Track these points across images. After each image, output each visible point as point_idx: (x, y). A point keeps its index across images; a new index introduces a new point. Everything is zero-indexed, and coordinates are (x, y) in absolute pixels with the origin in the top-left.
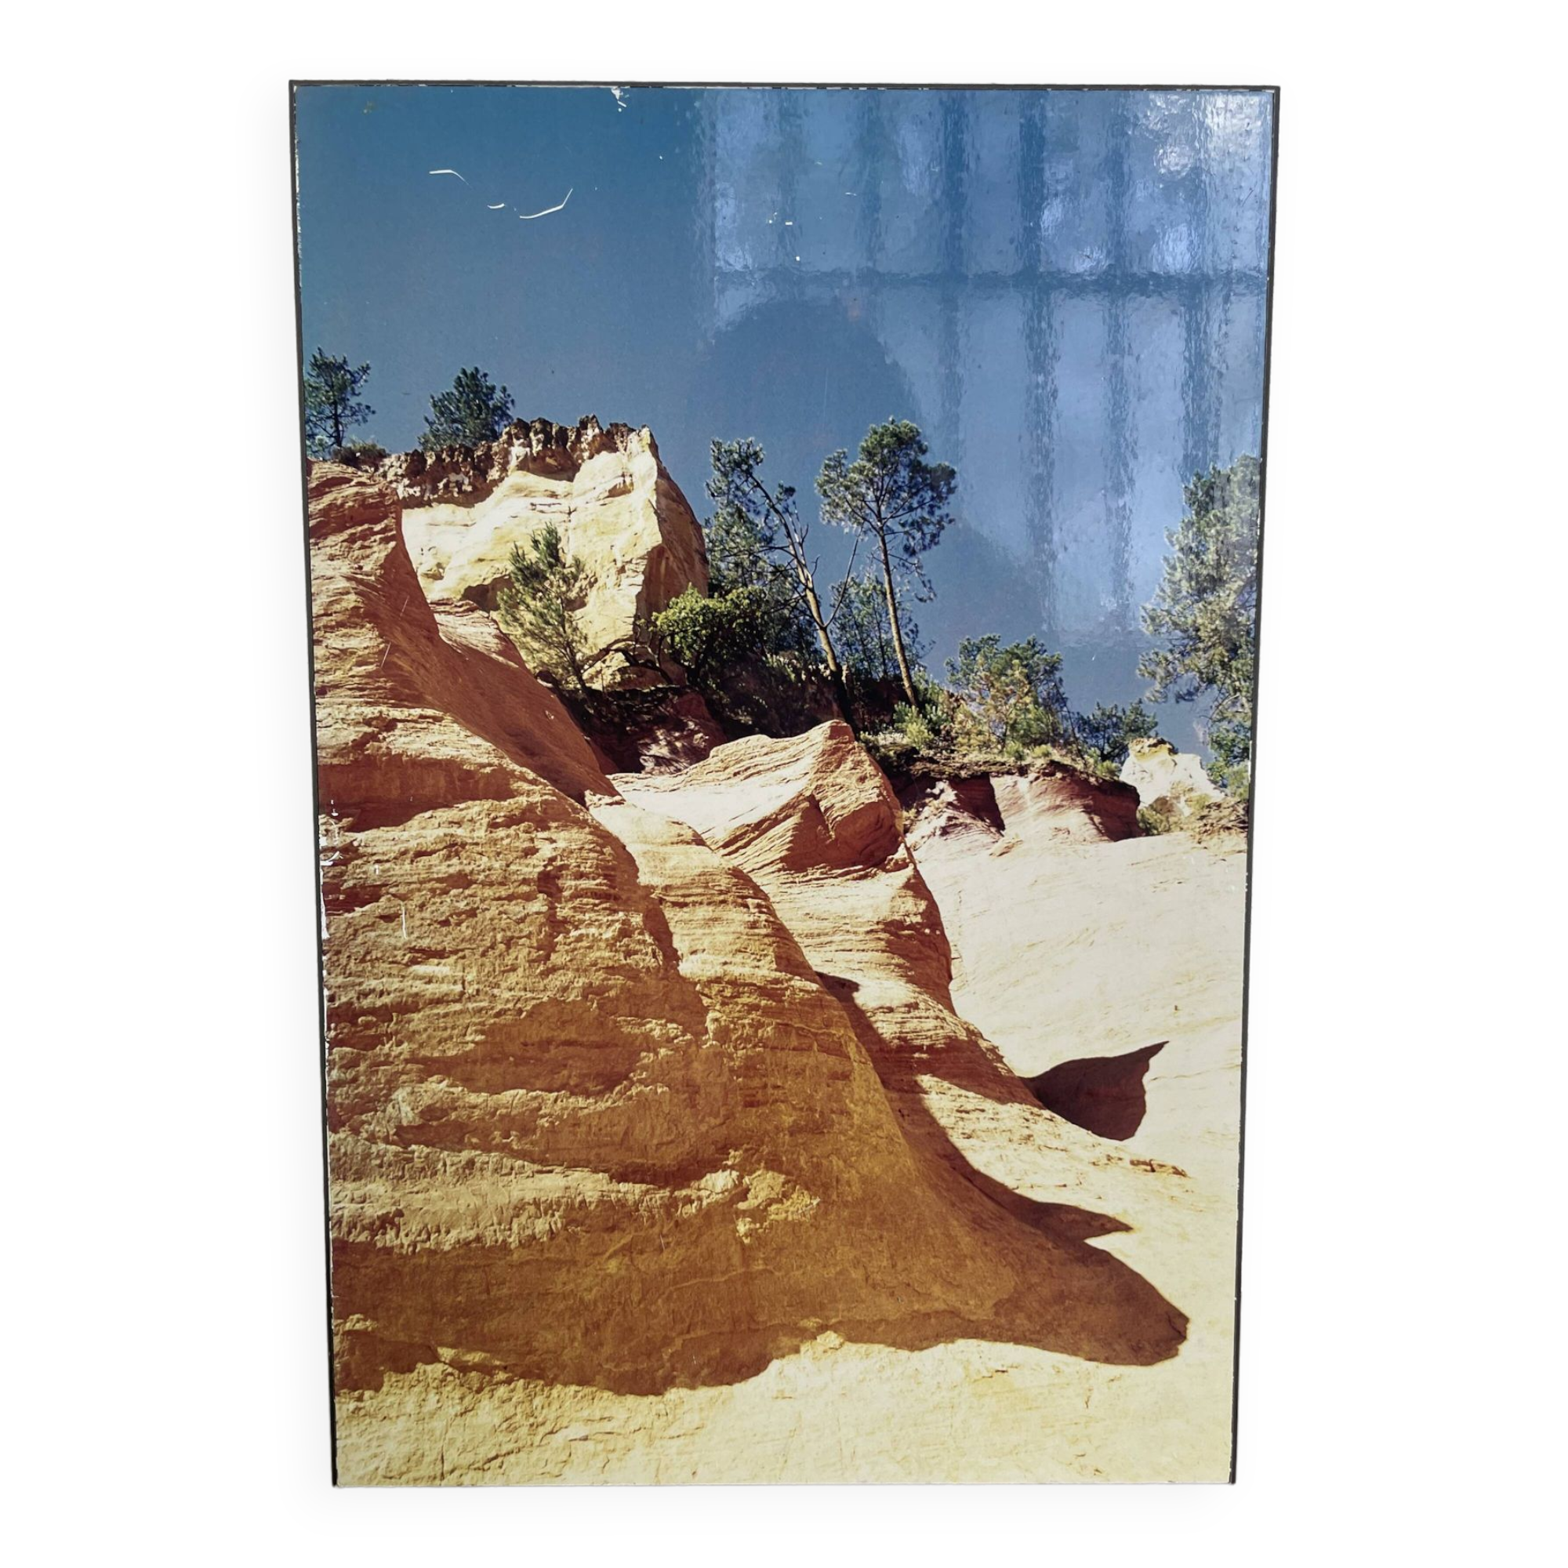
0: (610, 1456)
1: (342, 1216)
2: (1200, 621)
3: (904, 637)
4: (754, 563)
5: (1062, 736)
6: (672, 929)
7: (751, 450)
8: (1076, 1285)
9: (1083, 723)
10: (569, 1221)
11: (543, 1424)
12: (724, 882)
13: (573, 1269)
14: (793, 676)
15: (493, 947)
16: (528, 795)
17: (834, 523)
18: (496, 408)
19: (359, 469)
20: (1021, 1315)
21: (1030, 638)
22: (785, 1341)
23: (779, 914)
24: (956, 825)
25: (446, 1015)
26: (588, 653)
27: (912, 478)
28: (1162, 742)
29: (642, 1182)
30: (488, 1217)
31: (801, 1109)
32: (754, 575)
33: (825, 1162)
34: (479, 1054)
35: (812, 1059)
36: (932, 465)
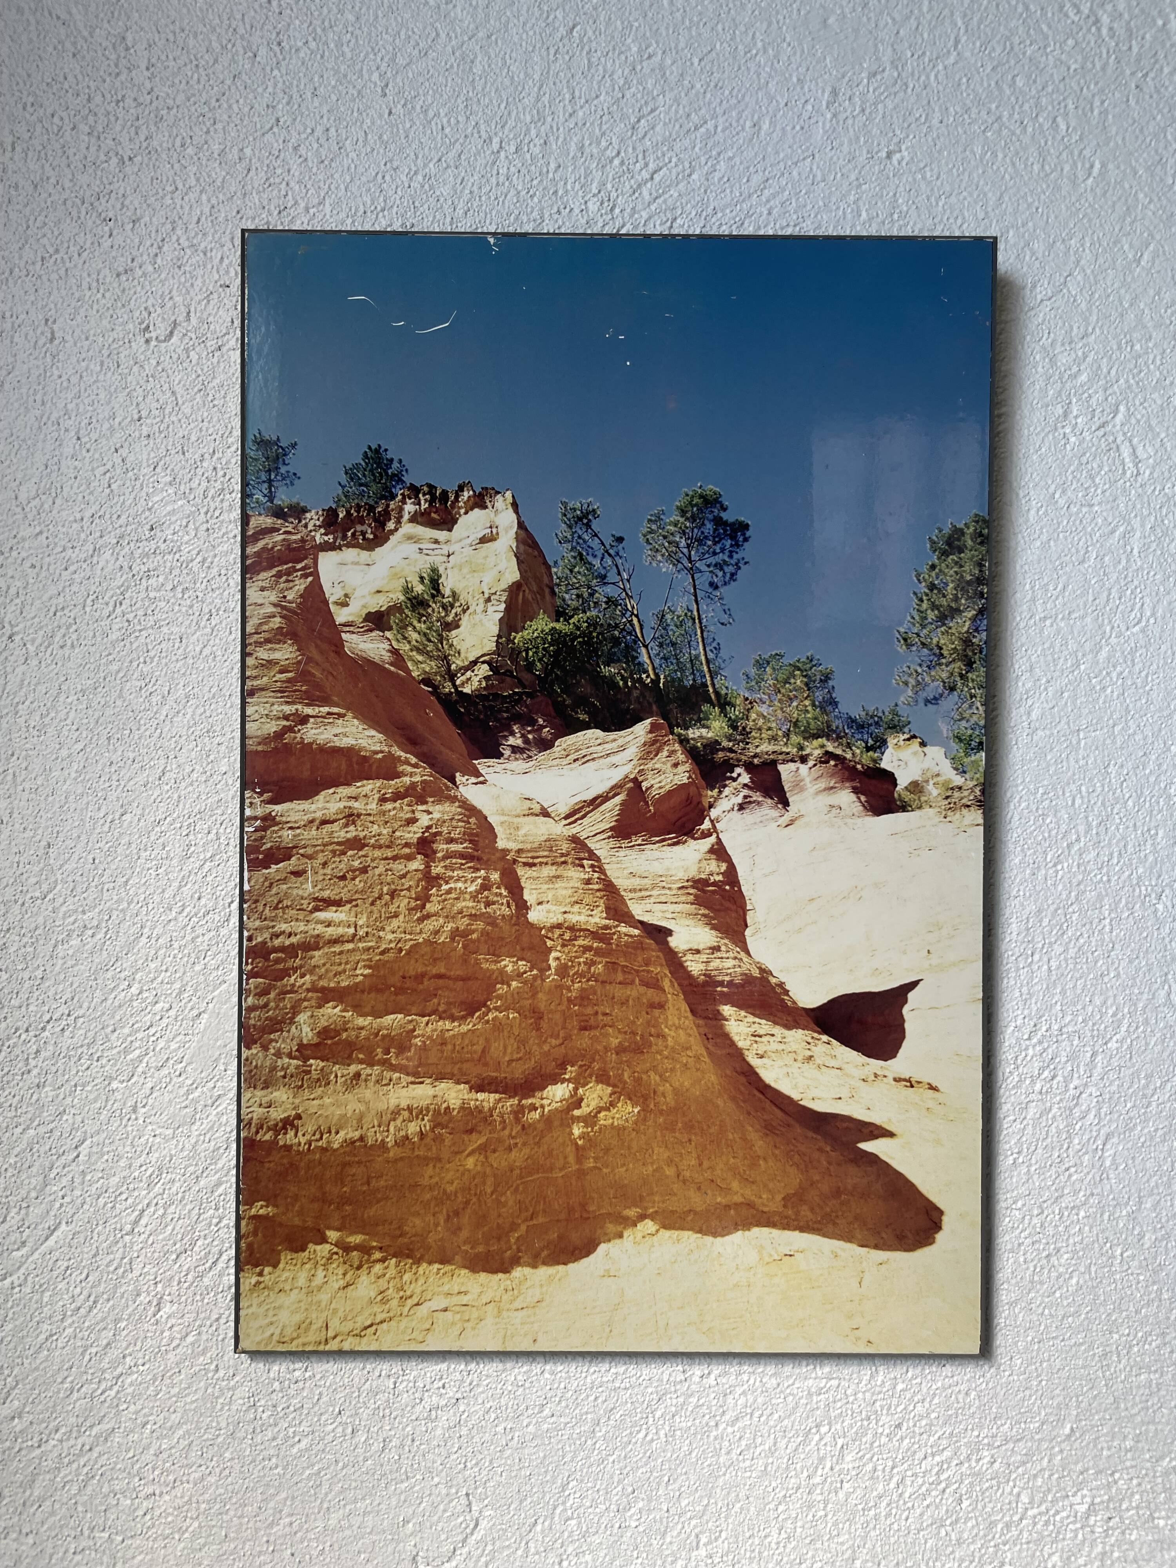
0: (466, 1325)
1: (252, 1119)
2: (942, 642)
3: (709, 653)
4: (591, 595)
5: (834, 731)
6: (523, 884)
7: (591, 508)
8: (850, 1182)
9: (851, 721)
10: (436, 1125)
11: (411, 1297)
12: (565, 847)
13: (438, 1165)
14: (621, 683)
15: (380, 898)
16: (411, 776)
17: (654, 565)
18: (394, 475)
19: (286, 521)
20: (805, 1207)
21: (809, 654)
22: (611, 1228)
23: (609, 873)
24: (750, 802)
25: (341, 953)
26: (461, 664)
27: (715, 530)
28: (914, 737)
29: (496, 1092)
30: (371, 1120)
31: (625, 1033)
32: (592, 604)
33: (644, 1077)
34: (367, 985)
35: (636, 991)
36: (731, 520)
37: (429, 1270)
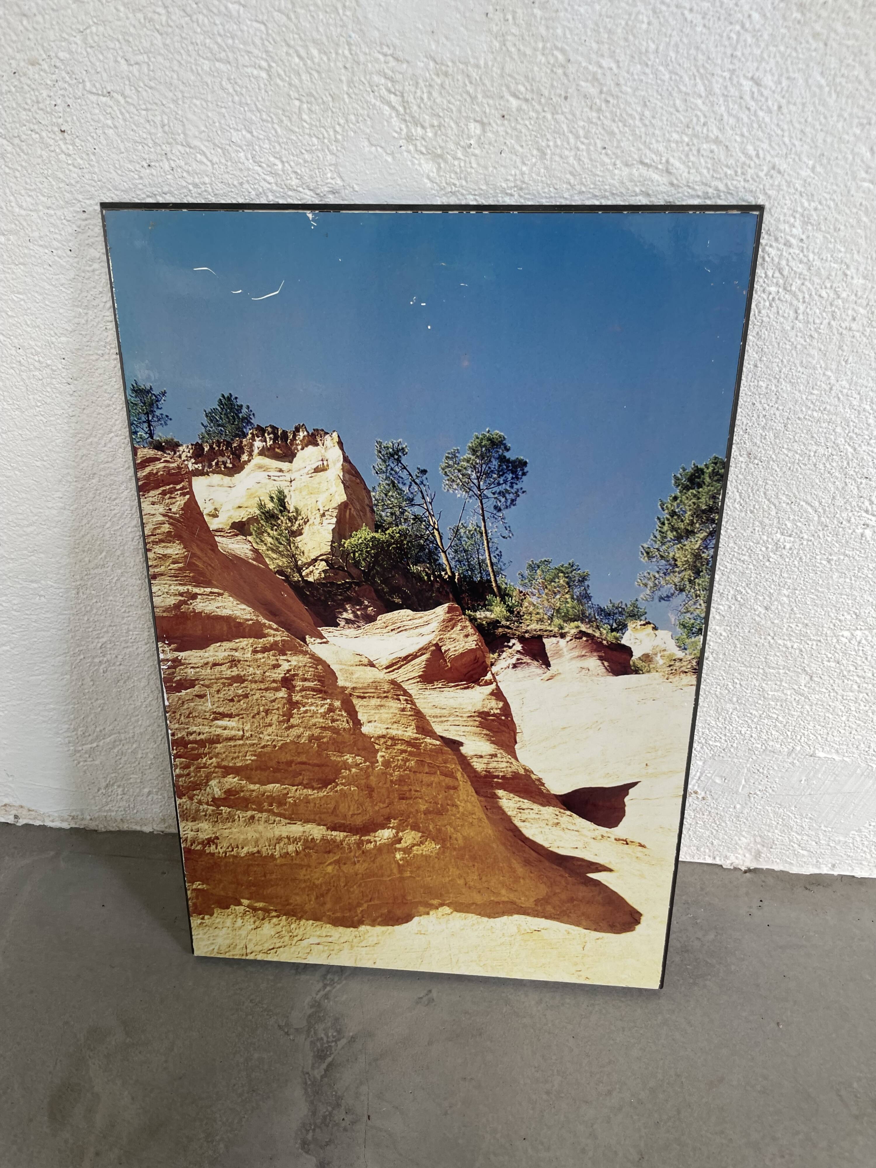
0: (331, 952)
1: (187, 837)
2: (677, 555)
3: (493, 558)
4: (402, 513)
5: (587, 617)
6: (357, 710)
7: (400, 447)
8: (580, 895)
9: (601, 611)
10: (306, 847)
11: (296, 936)
12: (386, 687)
13: (309, 869)
14: (426, 578)
15: (258, 713)
16: (274, 637)
17: (451, 491)
18: (244, 418)
19: (165, 453)
20: (549, 906)
21: (571, 561)
22: (421, 909)
23: (418, 705)
24: (521, 663)
25: (235, 746)
26: (305, 561)
27: (500, 466)
28: (649, 623)
29: (344, 831)
30: (263, 842)
31: (430, 802)
32: (403, 520)
33: (443, 829)
34: (254, 766)
35: (436, 778)
36: (513, 458)
37: (307, 925)
